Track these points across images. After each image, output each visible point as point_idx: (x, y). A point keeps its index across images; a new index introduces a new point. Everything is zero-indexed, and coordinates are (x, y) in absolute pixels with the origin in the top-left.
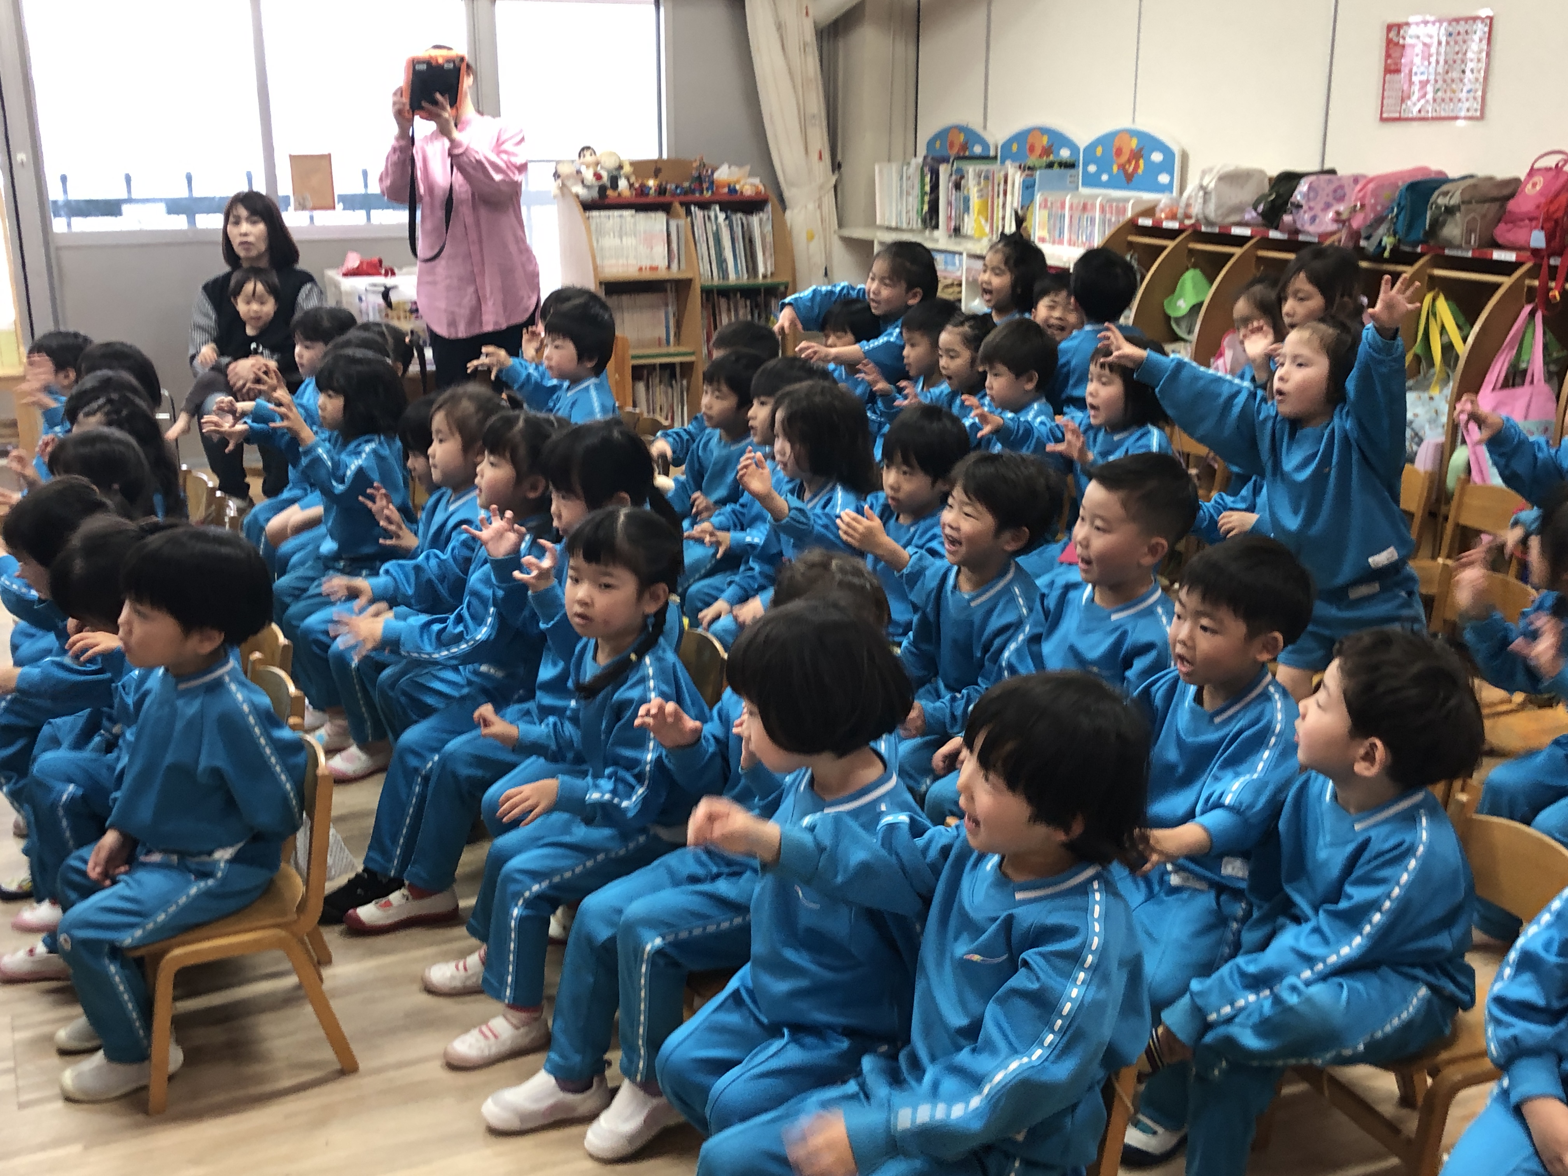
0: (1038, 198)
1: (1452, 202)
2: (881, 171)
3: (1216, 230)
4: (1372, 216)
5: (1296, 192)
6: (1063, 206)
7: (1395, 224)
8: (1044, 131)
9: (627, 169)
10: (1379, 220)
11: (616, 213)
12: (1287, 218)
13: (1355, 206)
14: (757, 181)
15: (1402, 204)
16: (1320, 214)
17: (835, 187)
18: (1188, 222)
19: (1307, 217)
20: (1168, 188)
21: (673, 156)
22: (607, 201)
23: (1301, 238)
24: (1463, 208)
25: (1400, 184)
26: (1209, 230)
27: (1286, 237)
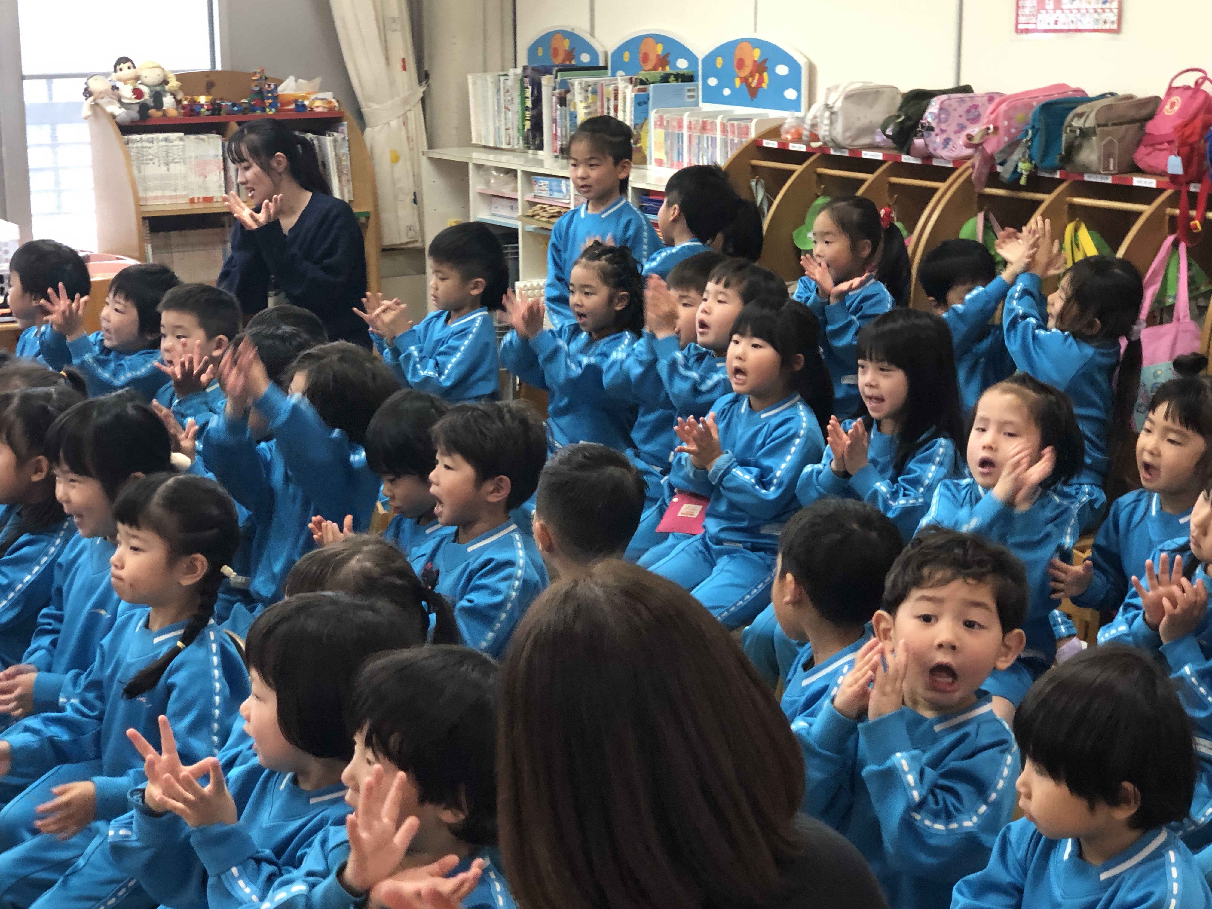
0: (653, 115)
1: (1087, 125)
2: (474, 83)
3: (846, 154)
4: (1006, 139)
5: (927, 114)
6: (680, 126)
7: (1029, 148)
8: (658, 38)
9: (174, 83)
10: (1013, 145)
11: (161, 136)
12: (918, 142)
13: (988, 129)
14: (329, 95)
15: (1037, 127)
16: (953, 137)
17: (423, 100)
18: (814, 145)
19: (938, 140)
20: (795, 105)
21: (228, 68)
22: (150, 123)
23: (935, 163)
24: (1098, 130)
25: (1035, 104)
26: (838, 154)
27: (918, 162)
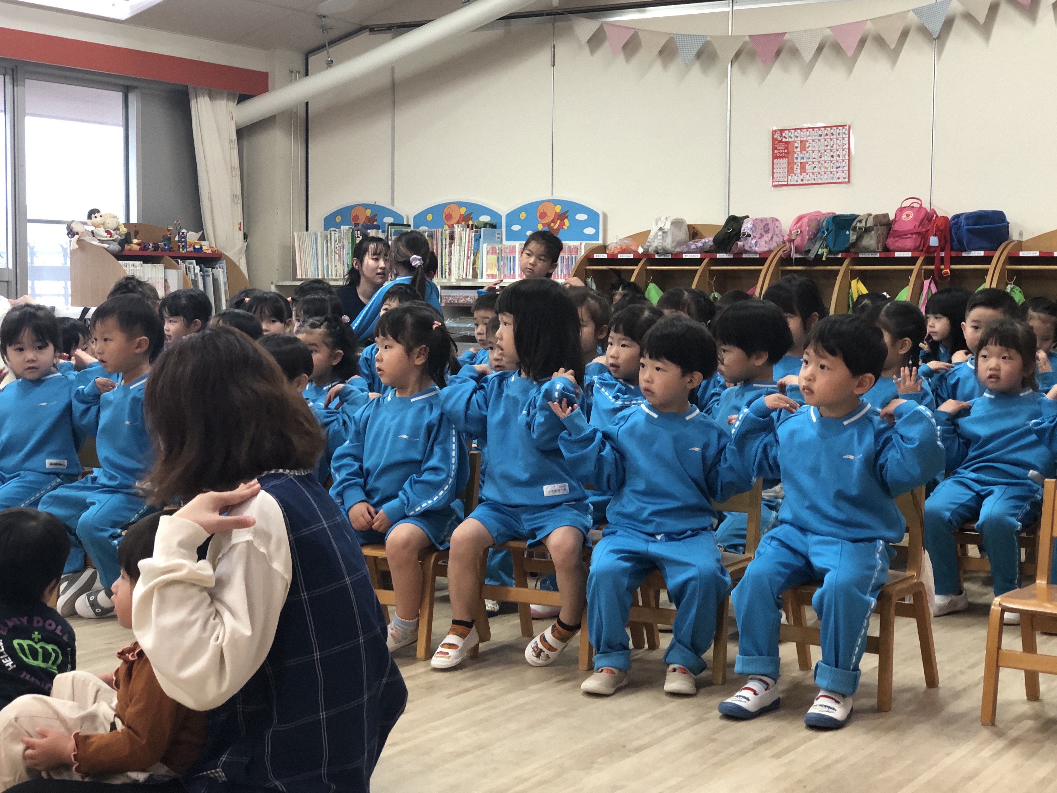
0: (484, 247)
1: (868, 225)
3: (670, 257)
4: (809, 237)
5: (744, 228)
7: (826, 241)
8: (460, 204)
10: (814, 240)
11: (131, 263)
12: (740, 243)
15: (830, 230)
16: (759, 240)
17: (246, 248)
19: (754, 241)
20: (594, 237)
23: (744, 256)
24: (875, 228)
26: (662, 257)
27: (732, 257)
